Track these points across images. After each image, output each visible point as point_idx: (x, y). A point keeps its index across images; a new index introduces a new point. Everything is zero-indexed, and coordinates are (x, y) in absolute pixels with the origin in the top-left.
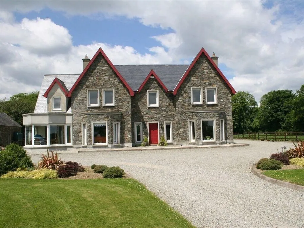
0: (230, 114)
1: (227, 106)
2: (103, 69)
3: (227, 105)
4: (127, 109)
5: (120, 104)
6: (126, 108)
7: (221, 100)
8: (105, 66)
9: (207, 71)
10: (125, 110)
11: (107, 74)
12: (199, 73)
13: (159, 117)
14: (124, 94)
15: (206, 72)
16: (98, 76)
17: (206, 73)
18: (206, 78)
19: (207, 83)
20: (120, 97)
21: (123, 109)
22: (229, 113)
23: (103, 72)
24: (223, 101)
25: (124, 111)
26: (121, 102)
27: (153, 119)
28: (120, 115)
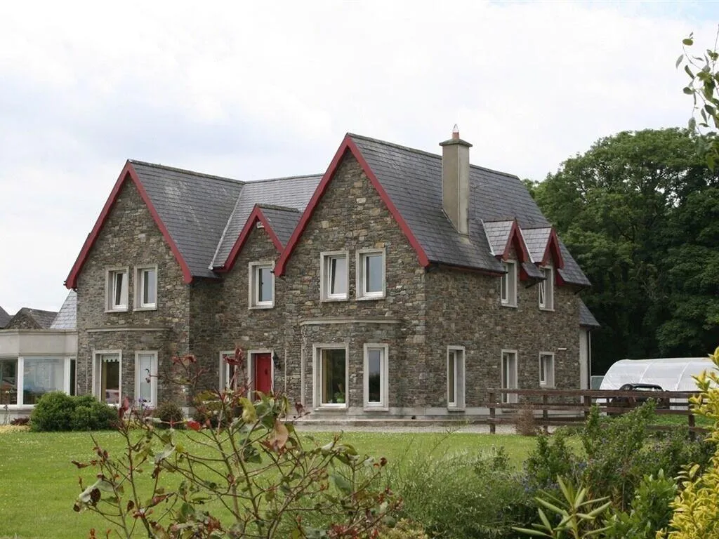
0: (418, 328)
1: (411, 304)
2: (137, 214)
3: (412, 302)
4: (181, 318)
5: (169, 304)
6: (181, 316)
7: (395, 286)
8: (141, 208)
9: (363, 200)
10: (177, 320)
11: (145, 228)
12: (343, 210)
13: (274, 336)
14: (176, 277)
15: (361, 204)
16: (127, 234)
17: (360, 208)
18: (359, 221)
19: (362, 239)
20: (168, 287)
21: (173, 316)
22: (416, 325)
23: (137, 224)
24: (402, 289)
25: (176, 323)
26: (170, 300)
27: (261, 344)
28: (159, 334)
